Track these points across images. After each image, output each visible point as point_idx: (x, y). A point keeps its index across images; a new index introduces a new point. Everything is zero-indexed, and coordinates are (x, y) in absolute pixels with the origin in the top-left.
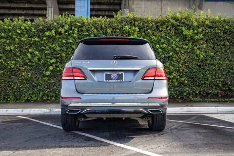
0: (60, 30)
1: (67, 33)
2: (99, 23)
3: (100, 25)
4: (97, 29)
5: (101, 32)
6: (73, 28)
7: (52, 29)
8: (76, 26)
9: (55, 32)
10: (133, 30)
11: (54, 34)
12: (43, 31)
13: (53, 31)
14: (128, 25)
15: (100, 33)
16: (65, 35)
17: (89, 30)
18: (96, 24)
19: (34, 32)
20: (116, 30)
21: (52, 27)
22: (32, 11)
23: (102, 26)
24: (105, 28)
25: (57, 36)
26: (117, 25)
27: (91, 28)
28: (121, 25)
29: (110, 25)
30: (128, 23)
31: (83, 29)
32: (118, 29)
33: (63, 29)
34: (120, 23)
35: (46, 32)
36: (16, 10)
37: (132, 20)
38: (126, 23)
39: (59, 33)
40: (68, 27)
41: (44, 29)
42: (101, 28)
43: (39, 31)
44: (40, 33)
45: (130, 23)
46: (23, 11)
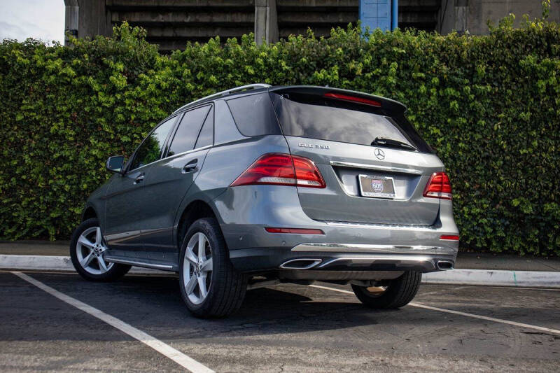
0: (352, 65)
1: (369, 75)
2: (453, 46)
3: (456, 51)
4: (447, 65)
5: (459, 71)
6: (384, 61)
7: (332, 65)
8: (392, 57)
9: (340, 71)
10: (547, 65)
11: (336, 77)
12: (308, 70)
13: (336, 69)
14: (532, 51)
15: (456, 75)
16: (363, 78)
17: (426, 66)
18: (443, 49)
19: (287, 72)
20: (497, 66)
21: (331, 58)
22: (209, 17)
23: (459, 57)
24: (469, 61)
25: (344, 82)
26: (502, 53)
27: (433, 60)
28: (513, 52)
29: (482, 52)
30: (530, 47)
31: (410, 63)
32: (503, 62)
33: (361, 65)
34: (509, 47)
35: (316, 72)
36: (171, 14)
37: (543, 40)
38: (526, 46)
39: (351, 75)
40: (371, 57)
41: (311, 63)
42: (460, 62)
43: (298, 68)
44: (301, 74)
45: (537, 46)
46: (187, 17)
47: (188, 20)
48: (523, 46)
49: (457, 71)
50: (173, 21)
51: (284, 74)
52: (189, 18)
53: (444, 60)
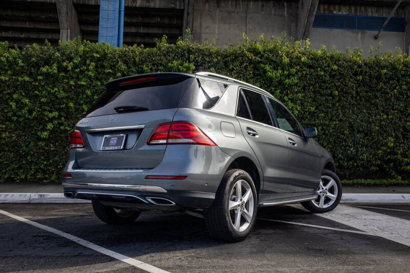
0: (65, 64)
1: (77, 70)
2: (131, 54)
3: (133, 57)
4: (127, 65)
5: (134, 69)
6: (88, 62)
7: (53, 63)
8: (93, 59)
9: (58, 68)
10: (186, 67)
11: (56, 71)
12: (37, 65)
13: (55, 66)
14: (178, 59)
16: (74, 72)
17: (114, 66)
18: (125, 56)
19: (22, 67)
20: (158, 67)
21: (53, 59)
22: (37, 35)
23: (135, 60)
24: (140, 63)
25: (60, 75)
26: (160, 59)
27: (118, 62)
28: (167, 59)
29: (148, 58)
30: (178, 56)
31: (104, 64)
32: (161, 64)
33: (71, 63)
34: (165, 56)
35: (42, 68)
36: (11, 32)
37: (185, 52)
38: (175, 55)
39: (65, 70)
40: (80, 59)
41: (40, 62)
42: (135, 63)
43: (31, 65)
44: (32, 69)
45: (182, 56)
46: (22, 34)
47: (23, 36)
48: (173, 55)
49: (132, 69)
50: (12, 36)
51: (21, 68)
52: (23, 35)
53: (125, 62)
